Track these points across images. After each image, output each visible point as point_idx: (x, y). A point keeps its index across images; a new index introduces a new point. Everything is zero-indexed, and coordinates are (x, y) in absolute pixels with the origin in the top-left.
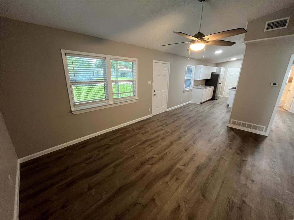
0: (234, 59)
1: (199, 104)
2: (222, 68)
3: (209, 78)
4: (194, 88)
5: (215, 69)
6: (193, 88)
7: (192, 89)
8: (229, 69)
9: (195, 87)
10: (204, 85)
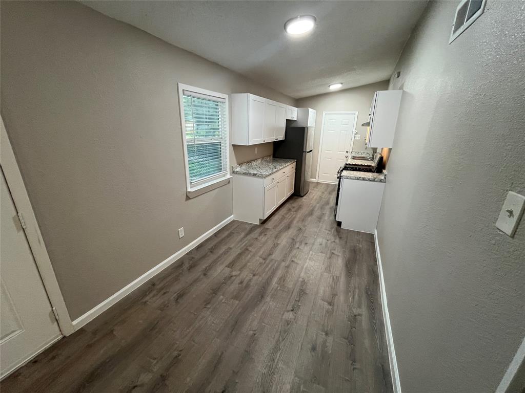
0: (335, 87)
1: (258, 224)
2: (310, 110)
3: (281, 137)
4: (237, 173)
5: (294, 113)
6: (233, 172)
7: (228, 176)
8: (324, 114)
9: (238, 169)
10: (271, 158)
